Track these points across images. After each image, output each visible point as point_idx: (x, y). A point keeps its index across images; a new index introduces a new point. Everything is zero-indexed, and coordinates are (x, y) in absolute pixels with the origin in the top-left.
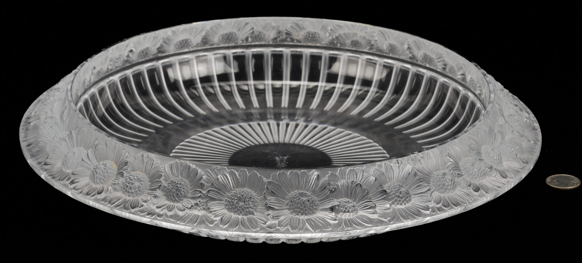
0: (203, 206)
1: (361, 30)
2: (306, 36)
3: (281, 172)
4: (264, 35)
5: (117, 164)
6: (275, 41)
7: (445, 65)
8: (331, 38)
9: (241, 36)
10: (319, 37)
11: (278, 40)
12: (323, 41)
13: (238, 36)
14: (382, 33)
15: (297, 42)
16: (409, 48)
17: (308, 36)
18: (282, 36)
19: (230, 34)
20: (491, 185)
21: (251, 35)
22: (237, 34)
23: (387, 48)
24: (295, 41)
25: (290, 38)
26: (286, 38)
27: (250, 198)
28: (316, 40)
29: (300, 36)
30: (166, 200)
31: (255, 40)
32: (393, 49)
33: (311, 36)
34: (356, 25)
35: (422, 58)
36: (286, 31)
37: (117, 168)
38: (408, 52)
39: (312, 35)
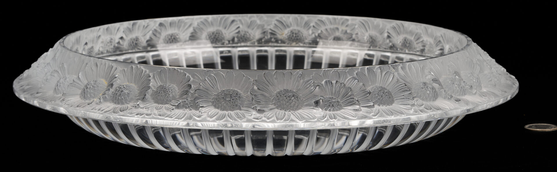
0: (191, 104)
1: (342, 24)
2: (290, 35)
3: (267, 72)
4: (250, 35)
5: (107, 81)
6: (261, 41)
7: (424, 46)
8: (313, 36)
9: (227, 35)
10: (302, 36)
11: (263, 40)
12: (306, 39)
13: (224, 35)
14: (363, 24)
15: (281, 43)
16: (389, 37)
17: (292, 35)
18: (267, 36)
19: (217, 33)
20: (471, 100)
21: (237, 35)
22: (223, 33)
23: (368, 40)
24: (280, 42)
25: (275, 39)
26: (271, 38)
27: (237, 94)
28: (300, 39)
29: (284, 35)
30: (154, 103)
31: (241, 40)
32: (373, 41)
33: (294, 35)
34: (337, 19)
35: (402, 44)
36: (270, 31)
37: (107, 83)
38: (388, 41)
39: (296, 34)
